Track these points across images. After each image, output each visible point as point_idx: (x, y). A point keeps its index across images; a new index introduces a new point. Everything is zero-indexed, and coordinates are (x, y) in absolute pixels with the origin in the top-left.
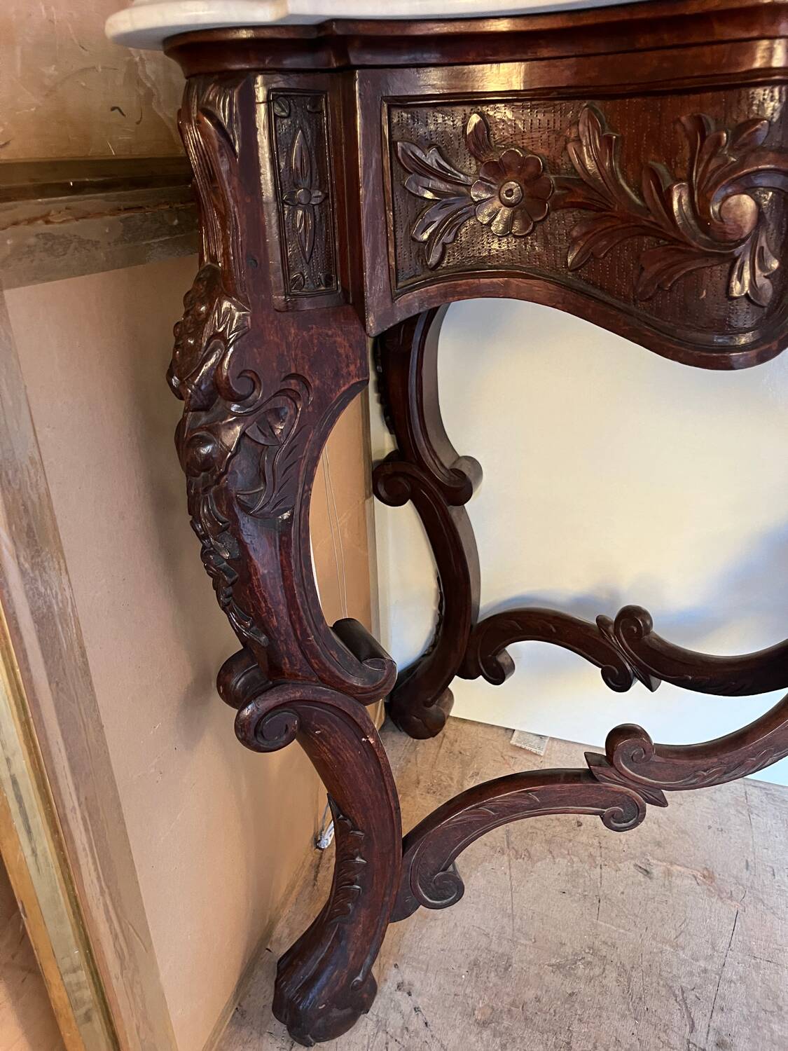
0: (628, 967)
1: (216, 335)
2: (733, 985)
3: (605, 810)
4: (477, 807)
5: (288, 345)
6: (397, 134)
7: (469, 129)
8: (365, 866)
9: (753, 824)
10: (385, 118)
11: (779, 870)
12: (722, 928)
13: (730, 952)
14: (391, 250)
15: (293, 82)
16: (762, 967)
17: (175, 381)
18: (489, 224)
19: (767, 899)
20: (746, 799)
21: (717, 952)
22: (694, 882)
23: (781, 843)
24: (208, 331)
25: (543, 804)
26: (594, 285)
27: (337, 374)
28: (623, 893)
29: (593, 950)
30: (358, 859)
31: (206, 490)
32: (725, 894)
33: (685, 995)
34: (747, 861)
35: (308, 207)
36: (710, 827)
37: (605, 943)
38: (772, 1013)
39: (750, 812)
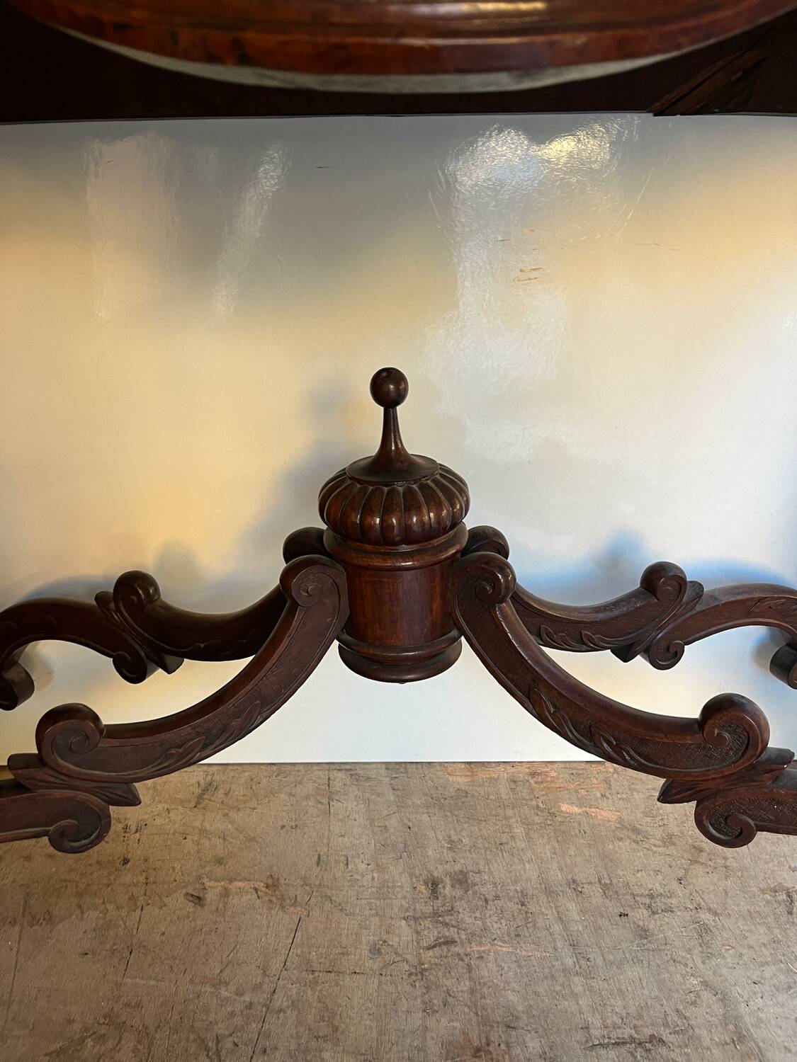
0: (152, 1029)
2: (282, 1014)
3: (51, 828)
9: (332, 811)
11: (353, 857)
12: (278, 945)
13: (284, 973)
16: (320, 981)
19: (337, 894)
20: (329, 786)
21: (268, 976)
22: (255, 896)
23: (359, 826)
28: (163, 934)
29: (110, 1018)
32: (288, 901)
33: (220, 1045)
34: (319, 855)
36: (283, 827)
37: (127, 1005)
38: (325, 1038)
39: (330, 799)
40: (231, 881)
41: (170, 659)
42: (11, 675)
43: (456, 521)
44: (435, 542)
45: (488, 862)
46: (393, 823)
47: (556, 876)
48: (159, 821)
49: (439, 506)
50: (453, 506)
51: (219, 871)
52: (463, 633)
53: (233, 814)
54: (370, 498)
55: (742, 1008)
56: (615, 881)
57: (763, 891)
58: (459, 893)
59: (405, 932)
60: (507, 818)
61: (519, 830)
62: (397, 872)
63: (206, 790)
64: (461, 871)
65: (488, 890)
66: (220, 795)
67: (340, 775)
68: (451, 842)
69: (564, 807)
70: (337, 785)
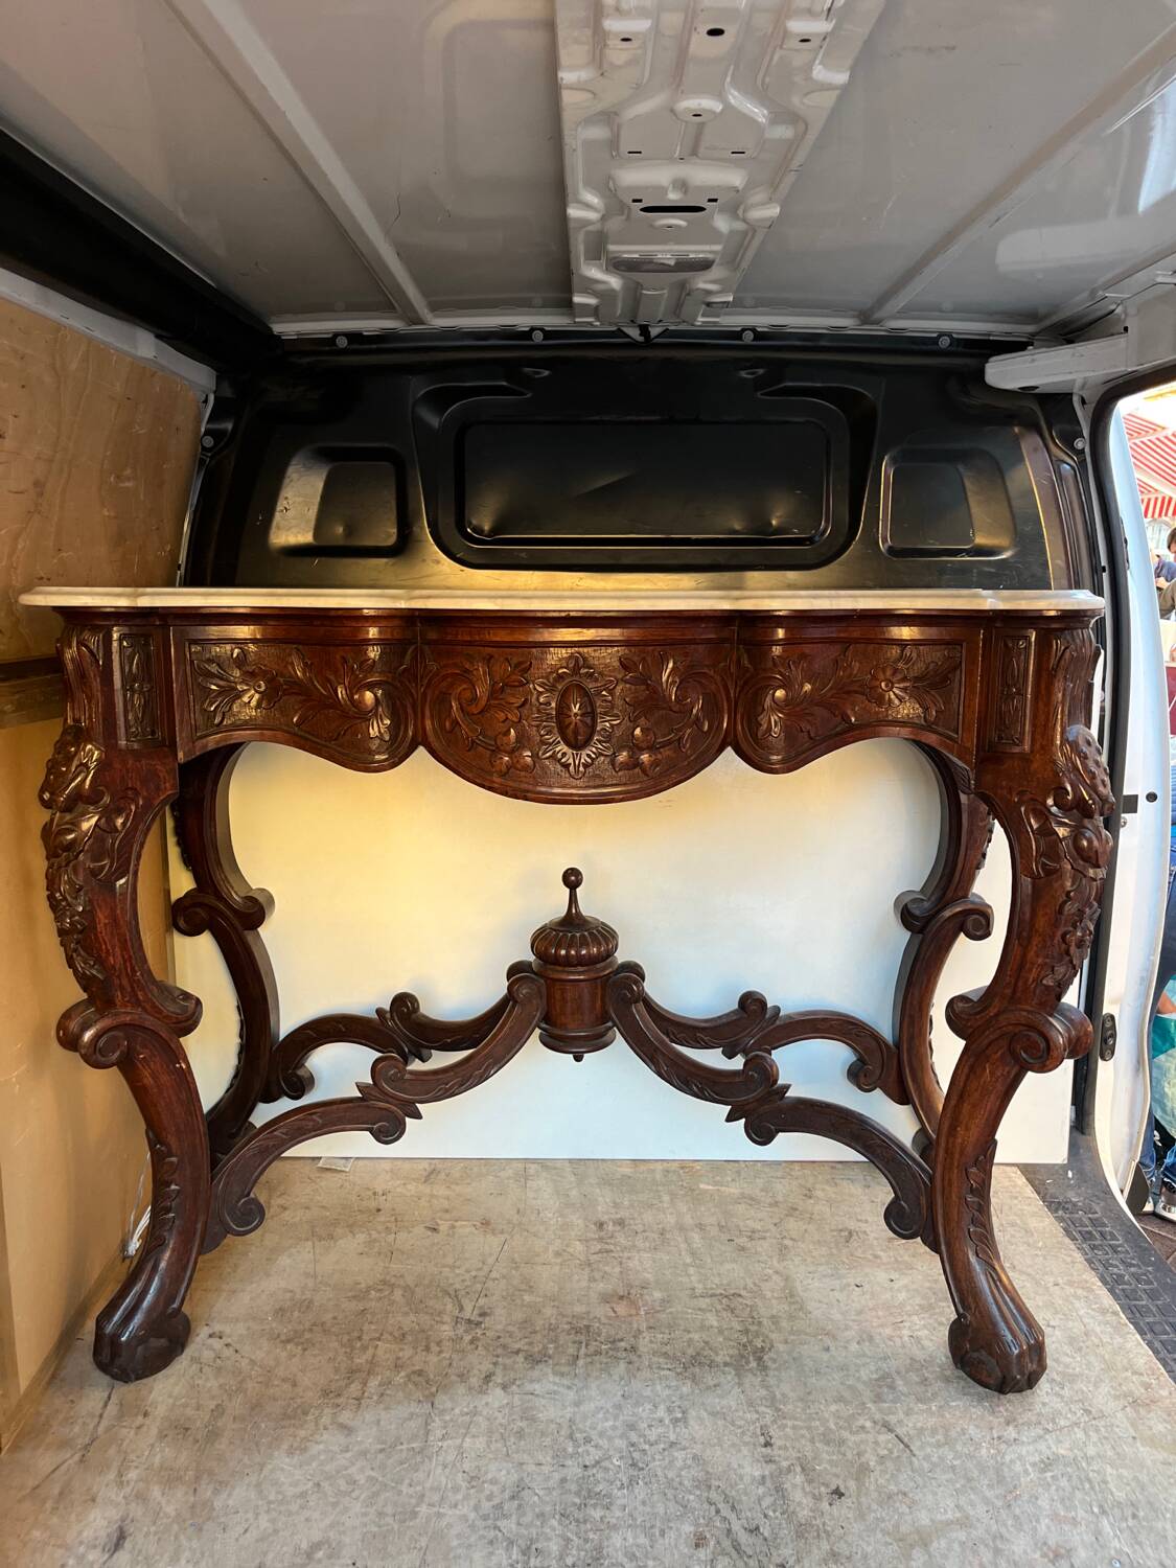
0: (412, 1286)
1: (81, 764)
2: (496, 1281)
3: (374, 1126)
4: (272, 1132)
5: (127, 770)
6: (194, 657)
7: (235, 655)
8: (179, 1191)
9: (528, 1186)
10: (187, 649)
11: (543, 1210)
12: (492, 1251)
13: (497, 1263)
14: (192, 715)
15: (135, 630)
16: (521, 1267)
17: (46, 796)
18: (249, 702)
19: (532, 1228)
20: (525, 1171)
21: (486, 1265)
22: (473, 1228)
23: (548, 1194)
24: (75, 763)
25: (324, 1126)
26: (309, 733)
27: (158, 789)
28: (412, 1245)
29: (384, 1282)
30: (173, 1187)
31: (67, 865)
32: (497, 1231)
33: (457, 1293)
34: (518, 1209)
35: (141, 692)
36: (491, 1194)
37: (395, 1276)
38: (525, 1291)
39: (526, 1179)
40: (456, 1221)
41: (425, 1052)
42: (301, 1072)
43: (610, 954)
44: (598, 966)
45: (640, 1214)
46: (574, 1192)
47: (688, 1220)
48: (399, 1190)
49: (600, 944)
50: (608, 945)
51: (448, 1216)
52: (615, 1025)
53: (453, 1187)
54: (560, 940)
55: (798, 1284)
56: (729, 1224)
57: (832, 1231)
58: (618, 1228)
59: (579, 1247)
60: (657, 1191)
61: (666, 1198)
62: (577, 1220)
63: (432, 1173)
64: (621, 1218)
65: (640, 1228)
66: (442, 1176)
67: (533, 1166)
68: (614, 1203)
69: (702, 1186)
70: (532, 1171)
